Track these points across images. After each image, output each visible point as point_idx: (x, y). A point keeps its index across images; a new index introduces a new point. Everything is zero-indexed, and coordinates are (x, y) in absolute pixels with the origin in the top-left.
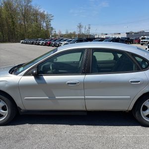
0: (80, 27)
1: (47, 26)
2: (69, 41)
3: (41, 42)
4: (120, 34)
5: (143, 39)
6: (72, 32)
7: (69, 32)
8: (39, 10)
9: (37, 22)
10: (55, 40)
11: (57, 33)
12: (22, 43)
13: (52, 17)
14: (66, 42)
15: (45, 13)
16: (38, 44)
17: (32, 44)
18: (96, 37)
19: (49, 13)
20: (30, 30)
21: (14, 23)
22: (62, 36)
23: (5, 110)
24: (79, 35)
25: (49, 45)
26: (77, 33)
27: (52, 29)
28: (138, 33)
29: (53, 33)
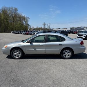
0: (45, 24)
1: (26, 23)
2: (39, 32)
3: (23, 32)
4: (67, 28)
5: (78, 31)
6: (40, 27)
7: (38, 27)
8: (22, 15)
9: (20, 21)
10: (31, 32)
11: (32, 27)
12: (12, 33)
13: (29, 19)
14: (37, 33)
15: (25, 17)
16: (22, 34)
17: (18, 33)
18: (53, 30)
19: (27, 17)
20: (17, 26)
21: (7, 22)
22: (34, 29)
23: (20, 54)
24: (44, 29)
25: (28, 34)
26: (43, 28)
27: (29, 25)
28: (77, 28)
29: (29, 27)
